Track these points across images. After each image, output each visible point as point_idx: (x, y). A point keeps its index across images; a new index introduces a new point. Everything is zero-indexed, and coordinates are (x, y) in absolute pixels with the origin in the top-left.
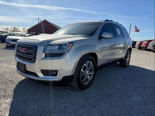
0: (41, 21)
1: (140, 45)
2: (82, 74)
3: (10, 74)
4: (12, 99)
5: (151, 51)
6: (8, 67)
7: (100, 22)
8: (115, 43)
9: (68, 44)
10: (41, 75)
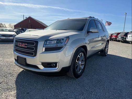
0: (26, 17)
1: (111, 37)
2: (76, 64)
3: (7, 67)
4: (16, 91)
5: (120, 42)
6: (3, 61)
7: (86, 19)
8: (99, 36)
9: (65, 39)
10: (41, 67)
